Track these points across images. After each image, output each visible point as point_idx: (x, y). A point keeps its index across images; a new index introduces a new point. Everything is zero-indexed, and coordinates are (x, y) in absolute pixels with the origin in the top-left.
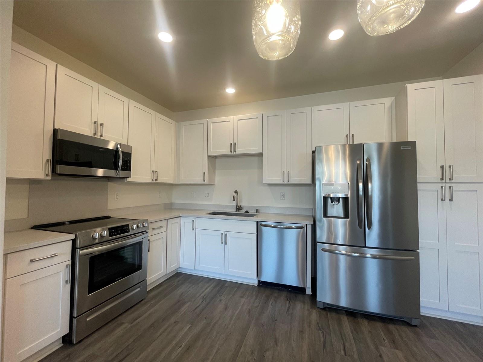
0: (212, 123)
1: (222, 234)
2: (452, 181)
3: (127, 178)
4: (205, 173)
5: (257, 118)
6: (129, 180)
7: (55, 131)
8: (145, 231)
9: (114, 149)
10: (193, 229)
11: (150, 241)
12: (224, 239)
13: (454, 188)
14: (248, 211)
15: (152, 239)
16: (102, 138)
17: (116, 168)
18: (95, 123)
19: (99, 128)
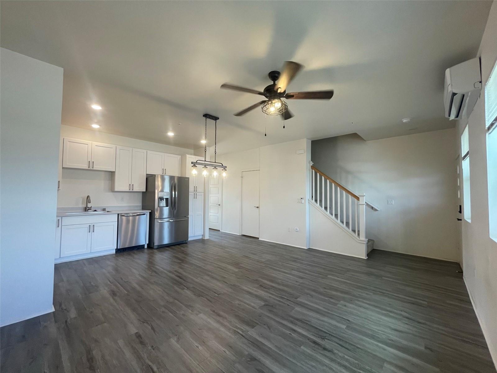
0: (69, 141)
1: (90, 226)
2: (197, 192)
5: (112, 148)
10: (58, 226)
12: (91, 229)
13: (197, 194)
14: (97, 210)
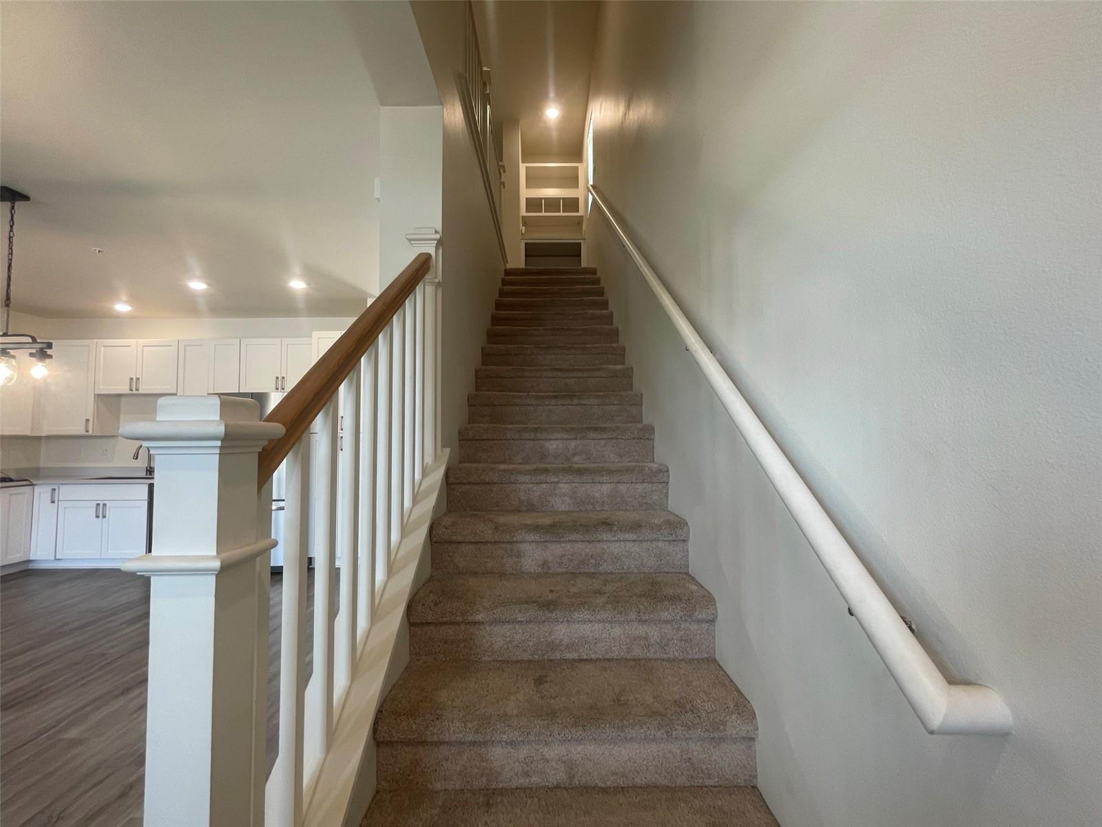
0: (103, 346)
1: (98, 504)
4: (88, 420)
5: (171, 346)
10: (53, 502)
12: (101, 511)
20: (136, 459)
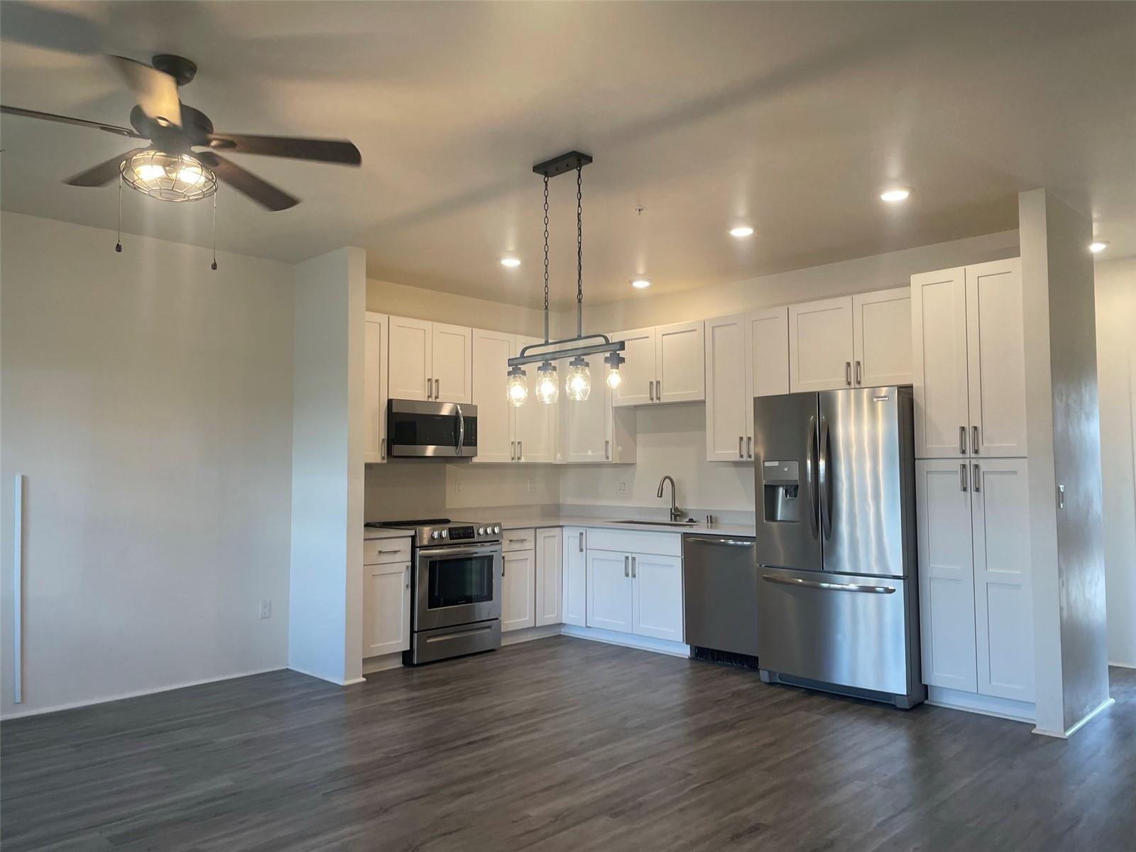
1: (627, 558)
2: (980, 456)
3: (472, 457)
4: (607, 442)
5: (696, 330)
6: (475, 460)
7: (390, 402)
8: (498, 541)
9: (452, 414)
10: (581, 550)
11: (506, 559)
12: (630, 567)
13: (983, 468)
14: (694, 520)
15: (508, 556)
16: (438, 400)
17: (456, 445)
18: (429, 380)
19: (434, 385)
20: (661, 497)
